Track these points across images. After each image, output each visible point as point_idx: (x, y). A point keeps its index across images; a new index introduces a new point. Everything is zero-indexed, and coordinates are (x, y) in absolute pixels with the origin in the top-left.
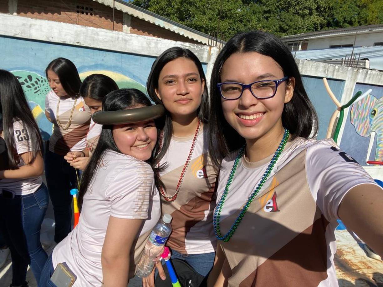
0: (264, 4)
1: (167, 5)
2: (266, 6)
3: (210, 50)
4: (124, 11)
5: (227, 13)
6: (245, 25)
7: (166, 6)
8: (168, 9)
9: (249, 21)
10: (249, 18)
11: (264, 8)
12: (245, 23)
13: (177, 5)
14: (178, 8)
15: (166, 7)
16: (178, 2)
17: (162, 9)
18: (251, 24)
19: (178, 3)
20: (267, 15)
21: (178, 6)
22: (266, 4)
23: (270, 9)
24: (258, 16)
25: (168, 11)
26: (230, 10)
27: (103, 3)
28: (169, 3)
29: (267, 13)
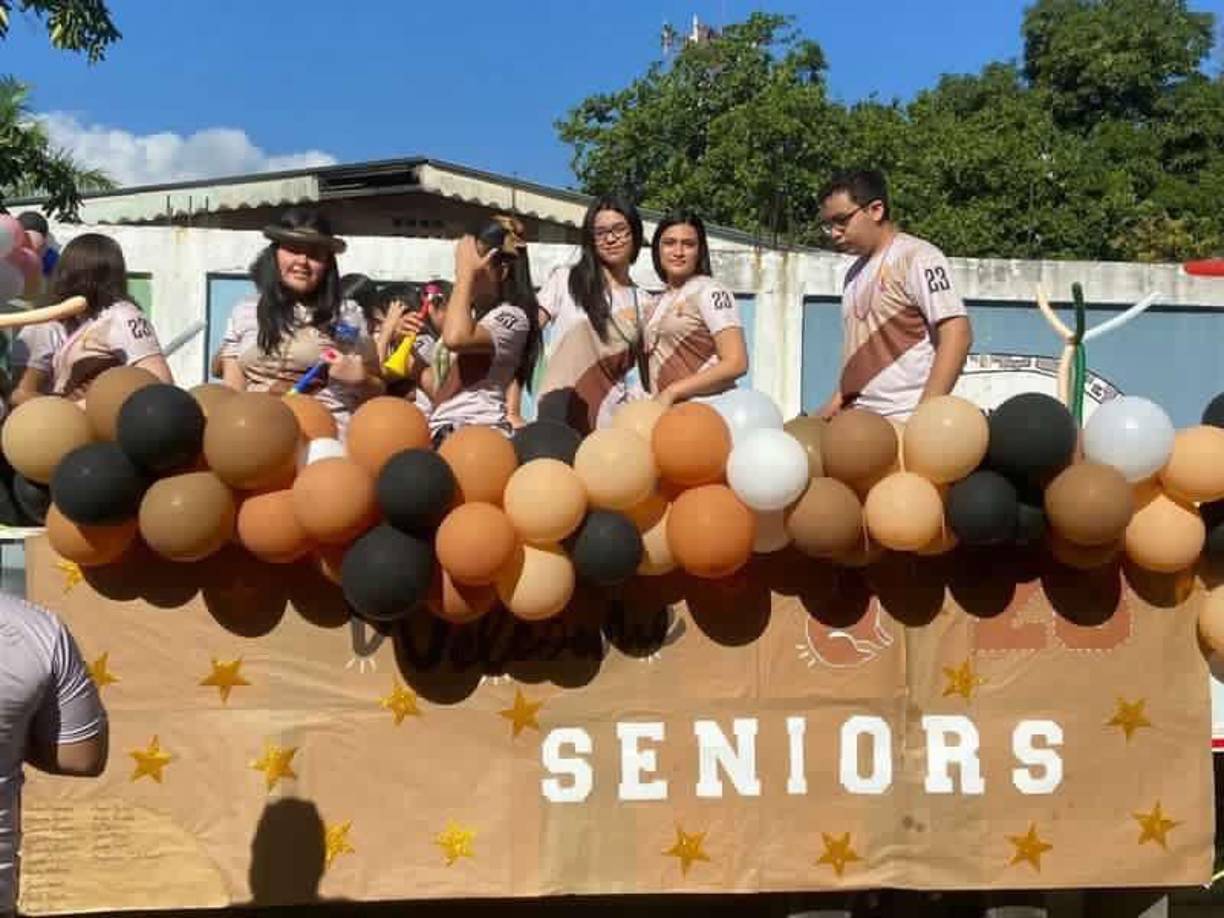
0: (1164, 115)
1: (715, 181)
2: (1175, 123)
3: (759, 261)
4: (542, 216)
5: (983, 177)
6: (1081, 214)
7: (713, 187)
8: (722, 197)
9: (1097, 194)
10: (1091, 182)
11: (1170, 130)
12: (1079, 204)
13: (756, 176)
14: (759, 183)
15: (715, 191)
16: (759, 164)
17: (698, 200)
18: (1108, 203)
19: (760, 169)
20: (1188, 157)
21: (762, 180)
22: (1173, 113)
23: (1197, 131)
24: (1139, 168)
25: (721, 204)
26: (994, 162)
27: (476, 199)
28: (722, 173)
29: (1188, 152)
